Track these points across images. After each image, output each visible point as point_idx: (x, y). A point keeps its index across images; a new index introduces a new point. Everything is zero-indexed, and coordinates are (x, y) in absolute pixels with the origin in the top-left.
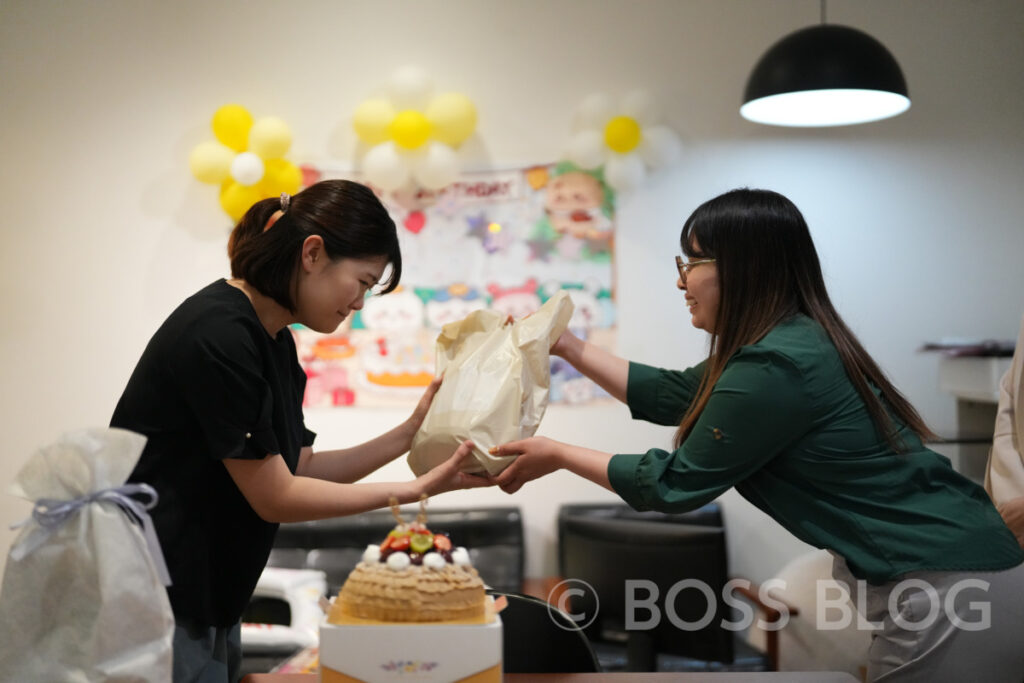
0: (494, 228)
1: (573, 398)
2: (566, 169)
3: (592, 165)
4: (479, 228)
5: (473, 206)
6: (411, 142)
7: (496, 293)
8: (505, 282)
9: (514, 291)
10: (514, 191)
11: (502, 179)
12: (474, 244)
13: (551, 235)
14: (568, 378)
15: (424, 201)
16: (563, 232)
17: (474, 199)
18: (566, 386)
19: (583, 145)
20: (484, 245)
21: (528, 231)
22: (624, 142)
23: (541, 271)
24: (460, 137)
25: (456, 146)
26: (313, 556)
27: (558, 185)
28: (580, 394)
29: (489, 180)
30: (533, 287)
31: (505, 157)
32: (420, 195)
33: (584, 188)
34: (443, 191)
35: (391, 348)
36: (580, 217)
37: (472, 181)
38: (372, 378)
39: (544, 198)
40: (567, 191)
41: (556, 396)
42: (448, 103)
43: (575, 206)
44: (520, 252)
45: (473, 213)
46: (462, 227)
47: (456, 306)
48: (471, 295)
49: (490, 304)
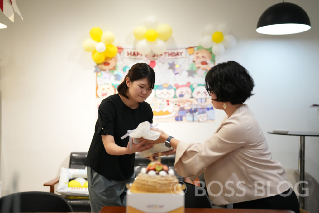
0: (177, 66)
1: (201, 120)
2: (200, 48)
3: (208, 47)
4: (172, 66)
5: (171, 59)
6: (151, 39)
7: (177, 87)
8: (180, 84)
9: (183, 86)
10: (183, 55)
11: (180, 51)
12: (171, 71)
13: (195, 69)
14: (199, 114)
15: (155, 58)
16: (199, 68)
17: (170, 57)
18: (199, 116)
19: (205, 41)
20: (174, 72)
21: (188, 67)
22: (218, 40)
23: (191, 80)
24: (166, 38)
25: (165, 41)
27: (197, 53)
28: (203, 119)
29: (176, 52)
30: (189, 85)
31: (181, 44)
32: (154, 56)
33: (206, 54)
34: (161, 55)
36: (204, 63)
37: (170, 52)
39: (193, 57)
40: (200, 55)
41: (195, 119)
42: (163, 27)
43: (203, 60)
44: (185, 74)
45: (171, 62)
46: (167, 66)
47: (165, 91)
48: (169, 87)
49: (175, 90)
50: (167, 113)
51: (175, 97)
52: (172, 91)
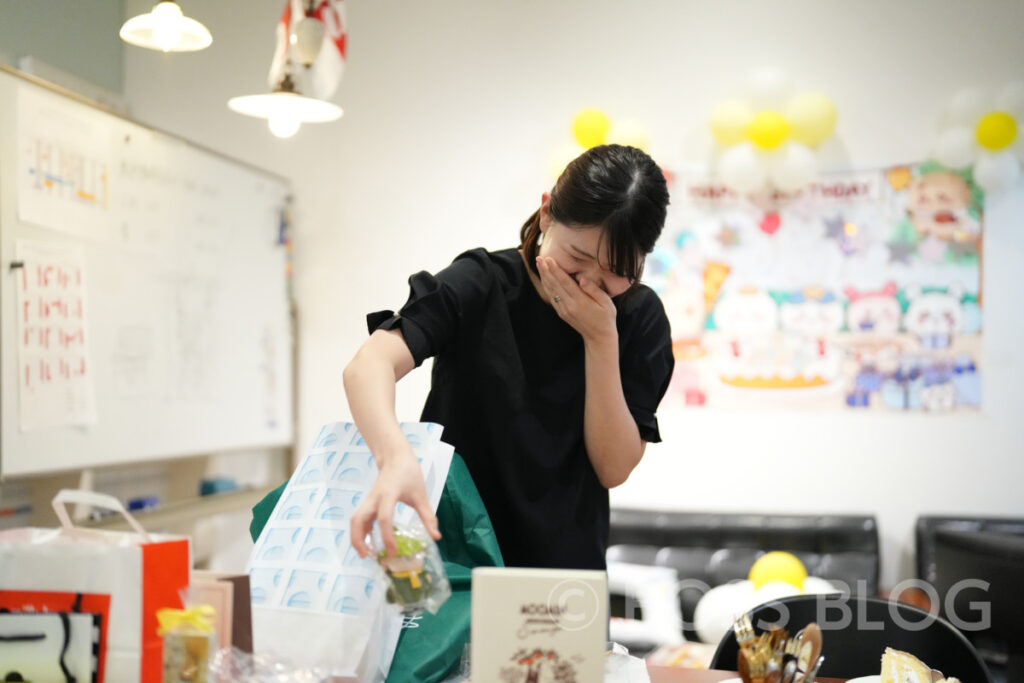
0: (851, 230)
1: (933, 405)
2: (930, 169)
3: (961, 163)
4: (835, 229)
5: (830, 207)
6: (768, 143)
7: (853, 296)
8: (862, 285)
9: (871, 294)
10: (874, 192)
11: (861, 180)
12: (832, 247)
13: (912, 236)
14: (928, 384)
15: (781, 201)
16: (926, 234)
17: (832, 200)
18: (925, 393)
19: (952, 144)
20: (841, 247)
21: (887, 232)
22: (993, 142)
23: (901, 274)
24: (818, 138)
25: (814, 146)
26: (664, 554)
27: (922, 186)
28: (941, 401)
29: (847, 182)
30: (892, 291)
31: (865, 158)
32: (776, 196)
33: (951, 189)
34: (799, 194)
35: (745, 350)
36: (946, 218)
37: (829, 182)
38: (724, 380)
39: (907, 199)
40: (931, 192)
41: (914, 401)
42: (808, 103)
43: (939, 207)
44: (880, 254)
45: (831, 215)
46: (819, 229)
47: (811, 309)
48: (827, 298)
49: (846, 307)
50: (818, 381)
51: (845, 328)
52: (835, 312)
